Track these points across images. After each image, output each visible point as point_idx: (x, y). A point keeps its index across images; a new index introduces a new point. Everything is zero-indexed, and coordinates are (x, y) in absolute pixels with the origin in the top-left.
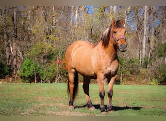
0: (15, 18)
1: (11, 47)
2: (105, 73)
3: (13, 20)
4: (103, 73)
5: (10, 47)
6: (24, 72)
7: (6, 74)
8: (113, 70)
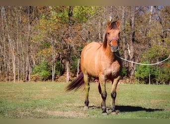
0: (133, 22)
1: (129, 50)
2: (105, 74)
3: (131, 25)
4: (103, 74)
5: (127, 50)
6: (140, 74)
7: (124, 75)
8: (114, 71)
